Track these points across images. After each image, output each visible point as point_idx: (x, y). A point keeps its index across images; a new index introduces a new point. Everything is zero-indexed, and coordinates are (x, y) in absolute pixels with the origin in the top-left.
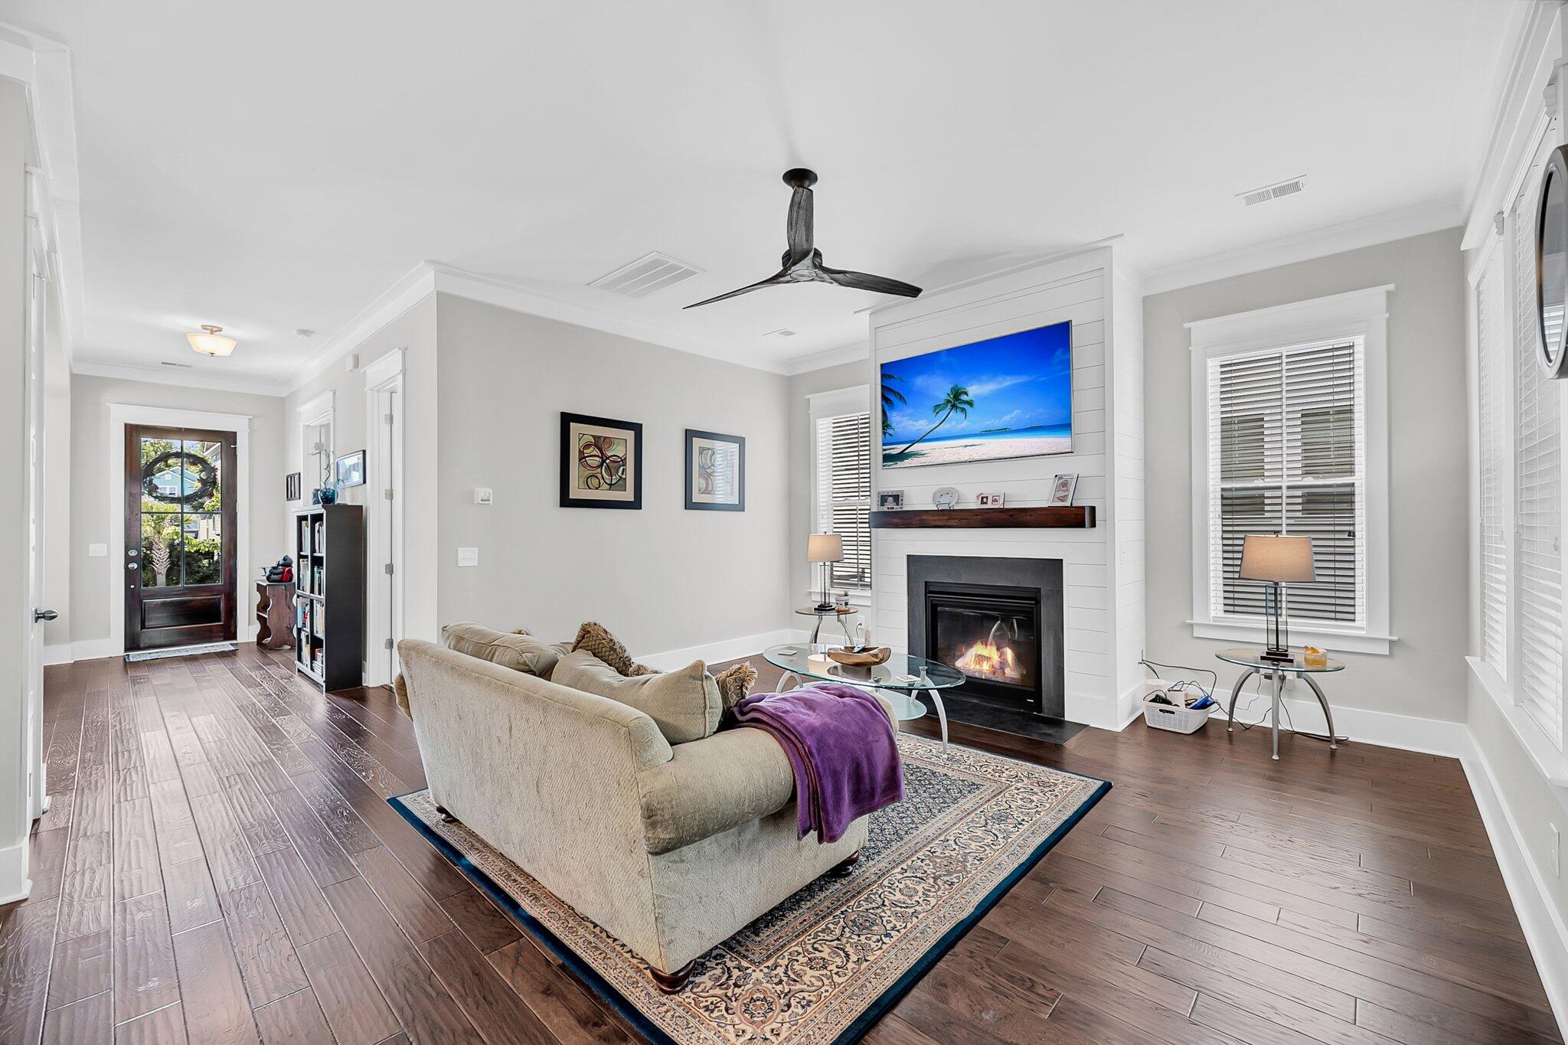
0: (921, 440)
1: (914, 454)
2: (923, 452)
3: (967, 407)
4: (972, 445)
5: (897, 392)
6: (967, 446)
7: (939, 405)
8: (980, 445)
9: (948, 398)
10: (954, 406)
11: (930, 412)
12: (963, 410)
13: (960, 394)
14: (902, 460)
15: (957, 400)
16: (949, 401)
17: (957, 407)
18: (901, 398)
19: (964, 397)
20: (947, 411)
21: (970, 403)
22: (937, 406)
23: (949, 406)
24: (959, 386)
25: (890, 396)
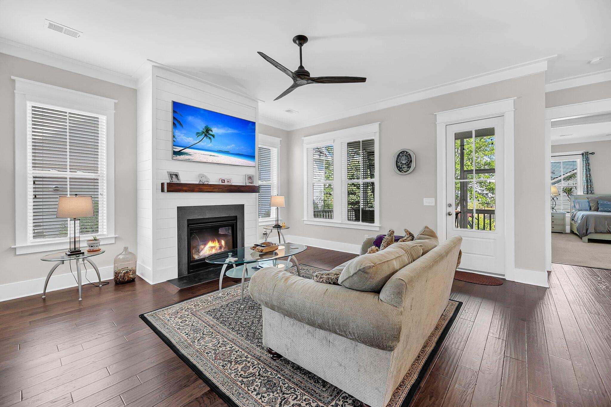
0: (189, 147)
1: (186, 154)
2: (190, 154)
3: (212, 137)
4: (213, 156)
5: (179, 121)
6: (211, 155)
7: (199, 133)
8: (217, 156)
9: (203, 131)
10: (206, 135)
11: (195, 135)
12: (210, 138)
13: (209, 130)
14: (180, 155)
15: (207, 132)
16: (203, 132)
17: (207, 136)
18: (180, 124)
19: (210, 132)
20: (202, 137)
21: (213, 136)
22: (198, 133)
23: (204, 134)
24: (209, 126)
25: (176, 122)
